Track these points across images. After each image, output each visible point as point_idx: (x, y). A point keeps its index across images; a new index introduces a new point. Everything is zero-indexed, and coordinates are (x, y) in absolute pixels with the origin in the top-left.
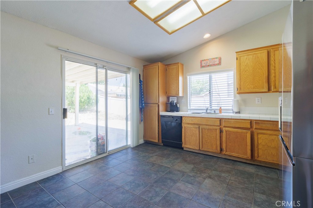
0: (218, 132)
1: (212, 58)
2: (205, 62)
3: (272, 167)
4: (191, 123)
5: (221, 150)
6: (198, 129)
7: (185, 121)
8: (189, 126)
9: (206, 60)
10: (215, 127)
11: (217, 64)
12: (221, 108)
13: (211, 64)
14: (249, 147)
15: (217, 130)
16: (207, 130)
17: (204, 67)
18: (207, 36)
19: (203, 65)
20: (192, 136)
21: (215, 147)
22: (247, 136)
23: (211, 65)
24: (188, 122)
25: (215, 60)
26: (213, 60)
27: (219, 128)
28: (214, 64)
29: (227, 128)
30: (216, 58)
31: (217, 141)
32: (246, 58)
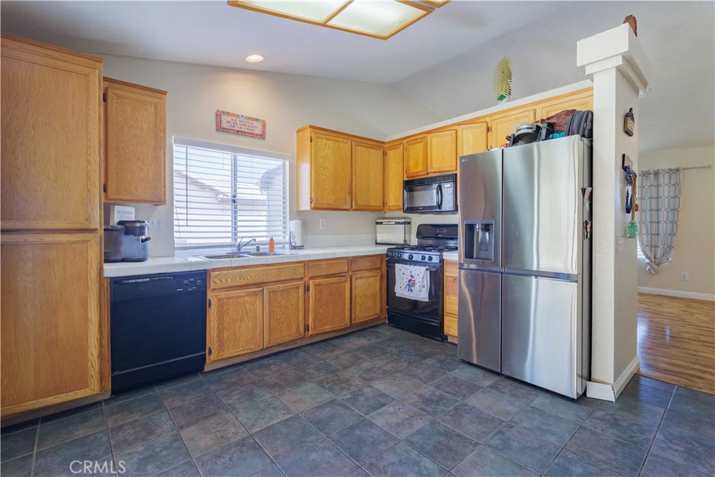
0: (301, 290)
1: (247, 116)
2: (229, 118)
3: (367, 326)
4: (238, 284)
5: (307, 328)
6: (261, 298)
7: (218, 282)
8: (234, 293)
9: (232, 115)
10: (294, 283)
11: (257, 135)
12: (272, 240)
13: (243, 130)
14: (347, 307)
15: (298, 288)
16: (279, 293)
17: (227, 131)
18: (255, 58)
19: (225, 125)
20: (241, 321)
21: (294, 327)
22: (345, 286)
23: (245, 132)
24: (230, 283)
25: (255, 123)
26: (251, 122)
27: (303, 282)
28: (251, 133)
29: (316, 281)
30: (257, 120)
31: (298, 314)
32: (326, 145)
